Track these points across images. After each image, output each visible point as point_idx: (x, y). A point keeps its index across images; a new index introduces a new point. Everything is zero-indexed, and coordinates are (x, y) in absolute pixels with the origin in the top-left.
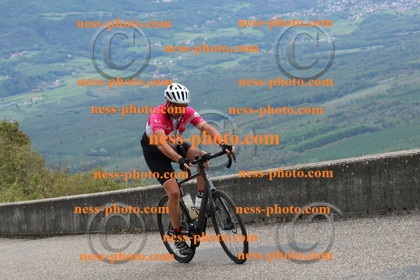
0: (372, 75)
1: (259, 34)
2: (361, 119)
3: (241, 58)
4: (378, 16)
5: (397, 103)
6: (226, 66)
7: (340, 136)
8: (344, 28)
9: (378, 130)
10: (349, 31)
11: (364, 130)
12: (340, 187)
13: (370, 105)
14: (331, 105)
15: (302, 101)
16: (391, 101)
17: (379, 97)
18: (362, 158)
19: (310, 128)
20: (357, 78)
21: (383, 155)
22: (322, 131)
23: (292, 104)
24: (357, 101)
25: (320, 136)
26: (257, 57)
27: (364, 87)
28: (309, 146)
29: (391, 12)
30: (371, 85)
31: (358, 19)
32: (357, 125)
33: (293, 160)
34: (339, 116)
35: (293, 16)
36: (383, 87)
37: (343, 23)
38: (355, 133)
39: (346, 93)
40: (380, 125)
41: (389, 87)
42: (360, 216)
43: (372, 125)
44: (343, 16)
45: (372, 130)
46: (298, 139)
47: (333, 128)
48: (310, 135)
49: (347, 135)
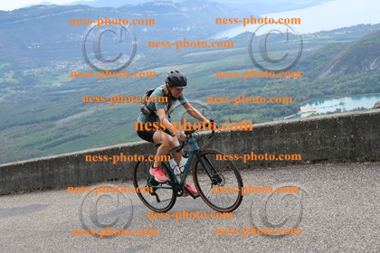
0: (83, 105)
1: (16, 81)
2: (78, 130)
3: (5, 96)
5: (99, 121)
7: (66, 140)
8: (66, 78)
9: (88, 136)
10: (70, 80)
11: (80, 137)
13: (83, 122)
14: (60, 123)
15: (43, 121)
16: (95, 119)
17: (88, 117)
19: (48, 136)
20: (75, 107)
22: (55, 138)
23: (37, 122)
24: (76, 120)
25: (54, 141)
26: (15, 95)
27: (79, 112)
28: (48, 147)
30: (83, 111)
32: (76, 134)
33: (38, 155)
34: (65, 129)
35: (36, 71)
36: (90, 111)
37: (66, 75)
38: (75, 138)
39: (69, 115)
40: (89, 133)
41: (93, 111)
43: (84, 133)
44: (66, 71)
45: (85, 136)
46: (41, 143)
47: (61, 136)
48: (48, 140)
49: (70, 139)
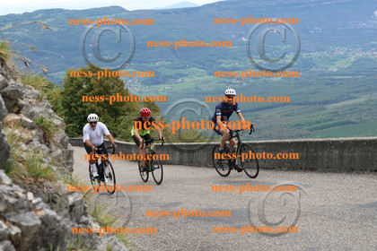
0: (357, 92)
2: (348, 116)
4: (364, 59)
5: (370, 109)
6: (274, 79)
7: (335, 125)
8: (344, 64)
9: (357, 123)
10: (346, 66)
11: (349, 123)
12: (325, 154)
13: (353, 109)
14: (331, 107)
15: (315, 103)
16: (367, 107)
17: (360, 105)
18: (340, 139)
19: (318, 118)
20: (348, 93)
21: (352, 139)
22: (325, 121)
23: (310, 104)
24: (347, 106)
25: (323, 124)
27: (352, 98)
28: (316, 129)
29: (372, 57)
30: (356, 98)
31: (353, 60)
32: (346, 119)
33: (306, 136)
34: (336, 113)
35: (315, 55)
36: (363, 99)
37: (343, 61)
38: (344, 124)
40: (358, 121)
41: (366, 99)
42: (335, 172)
43: (354, 120)
44: (344, 57)
45: (353, 123)
46: (310, 124)
47: (331, 120)
48: (318, 122)
49: (339, 124)
